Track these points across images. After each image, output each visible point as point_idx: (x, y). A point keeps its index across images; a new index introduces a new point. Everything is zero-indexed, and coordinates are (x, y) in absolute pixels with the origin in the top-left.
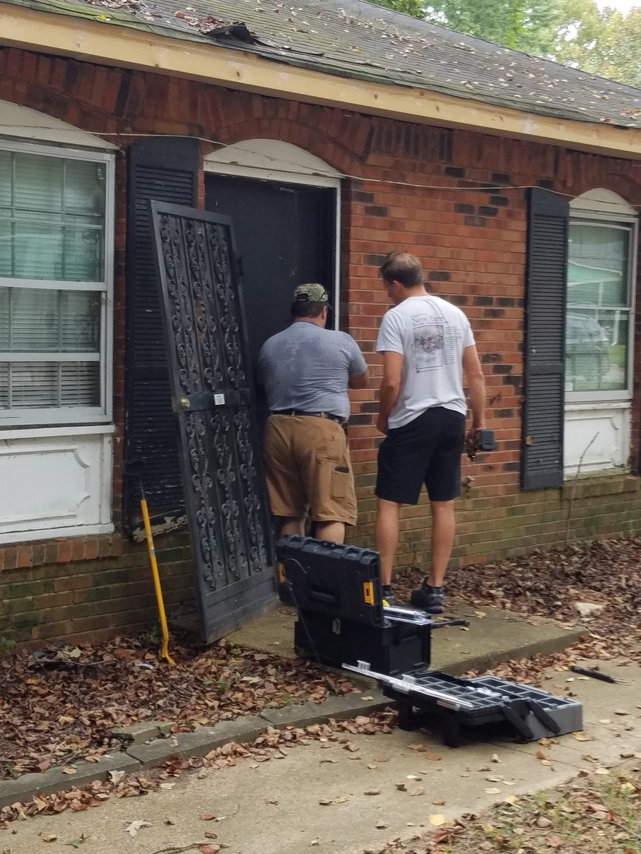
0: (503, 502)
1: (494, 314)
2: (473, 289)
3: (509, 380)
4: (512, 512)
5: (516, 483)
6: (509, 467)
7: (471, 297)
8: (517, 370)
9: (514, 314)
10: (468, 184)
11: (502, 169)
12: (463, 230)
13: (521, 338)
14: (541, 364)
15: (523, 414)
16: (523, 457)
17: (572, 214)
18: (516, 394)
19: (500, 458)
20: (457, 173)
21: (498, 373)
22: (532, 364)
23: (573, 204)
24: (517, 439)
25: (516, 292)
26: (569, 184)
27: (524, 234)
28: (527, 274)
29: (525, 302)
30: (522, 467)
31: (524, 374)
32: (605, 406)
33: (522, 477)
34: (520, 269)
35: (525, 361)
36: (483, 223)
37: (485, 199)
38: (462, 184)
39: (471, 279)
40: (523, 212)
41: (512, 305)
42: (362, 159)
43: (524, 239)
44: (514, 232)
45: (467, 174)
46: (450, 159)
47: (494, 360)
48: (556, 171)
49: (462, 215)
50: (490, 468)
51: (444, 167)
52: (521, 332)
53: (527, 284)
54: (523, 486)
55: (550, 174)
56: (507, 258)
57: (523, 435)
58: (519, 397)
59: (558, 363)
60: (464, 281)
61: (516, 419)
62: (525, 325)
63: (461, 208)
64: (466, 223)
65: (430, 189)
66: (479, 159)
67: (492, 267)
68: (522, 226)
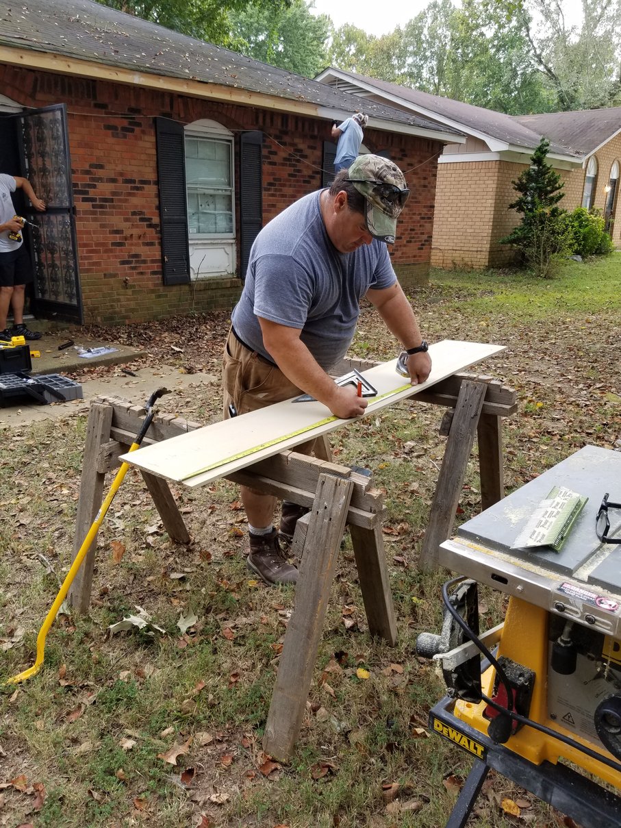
0: (152, 291)
1: (137, 188)
2: (121, 174)
3: (150, 226)
4: (159, 296)
5: (160, 281)
6: (154, 273)
7: (120, 179)
8: (156, 220)
9: (151, 190)
10: (111, 113)
11: (133, 105)
12: (111, 140)
13: (157, 203)
14: (170, 217)
15: (161, 244)
16: (163, 267)
17: (185, 133)
18: (156, 233)
19: (148, 268)
20: (102, 106)
21: (143, 221)
22: (165, 217)
23: (185, 127)
24: (158, 257)
25: (152, 176)
26: (182, 115)
27: (155, 144)
28: (158, 167)
29: (157, 183)
30: (163, 273)
31: (160, 222)
32: (219, 241)
33: (163, 278)
34: (153, 164)
35: (160, 215)
36: (125, 137)
37: (125, 123)
38: (106, 113)
39: (119, 168)
40: (153, 131)
41: (150, 184)
42: (33, 96)
43: (155, 147)
44: (148, 143)
45: (110, 107)
46: (95, 97)
47: (139, 214)
48: (172, 108)
49: (110, 132)
50: (142, 273)
51: (93, 103)
52: (157, 199)
53: (158, 172)
54: (165, 283)
55: (168, 109)
56: (143, 157)
57: (163, 256)
58: (159, 235)
59: (184, 217)
60: (115, 170)
61: (157, 247)
62: (159, 196)
63: (108, 127)
64: (113, 136)
65: (84, 116)
66: (117, 99)
67: (133, 162)
68: (153, 139)
